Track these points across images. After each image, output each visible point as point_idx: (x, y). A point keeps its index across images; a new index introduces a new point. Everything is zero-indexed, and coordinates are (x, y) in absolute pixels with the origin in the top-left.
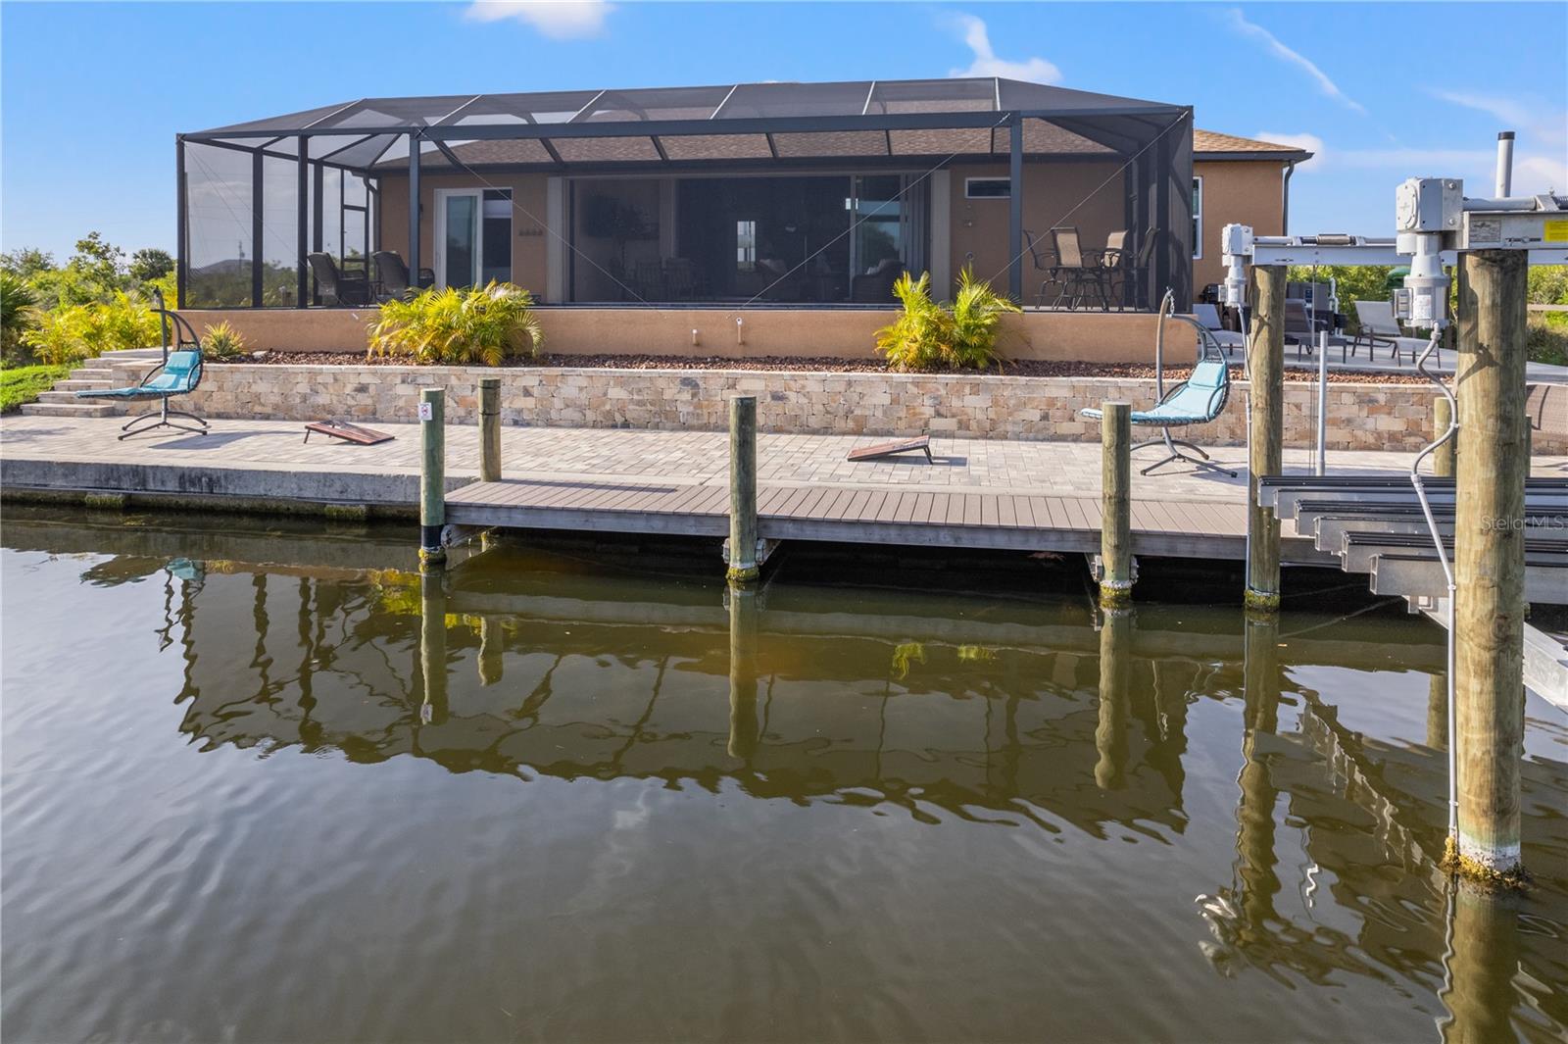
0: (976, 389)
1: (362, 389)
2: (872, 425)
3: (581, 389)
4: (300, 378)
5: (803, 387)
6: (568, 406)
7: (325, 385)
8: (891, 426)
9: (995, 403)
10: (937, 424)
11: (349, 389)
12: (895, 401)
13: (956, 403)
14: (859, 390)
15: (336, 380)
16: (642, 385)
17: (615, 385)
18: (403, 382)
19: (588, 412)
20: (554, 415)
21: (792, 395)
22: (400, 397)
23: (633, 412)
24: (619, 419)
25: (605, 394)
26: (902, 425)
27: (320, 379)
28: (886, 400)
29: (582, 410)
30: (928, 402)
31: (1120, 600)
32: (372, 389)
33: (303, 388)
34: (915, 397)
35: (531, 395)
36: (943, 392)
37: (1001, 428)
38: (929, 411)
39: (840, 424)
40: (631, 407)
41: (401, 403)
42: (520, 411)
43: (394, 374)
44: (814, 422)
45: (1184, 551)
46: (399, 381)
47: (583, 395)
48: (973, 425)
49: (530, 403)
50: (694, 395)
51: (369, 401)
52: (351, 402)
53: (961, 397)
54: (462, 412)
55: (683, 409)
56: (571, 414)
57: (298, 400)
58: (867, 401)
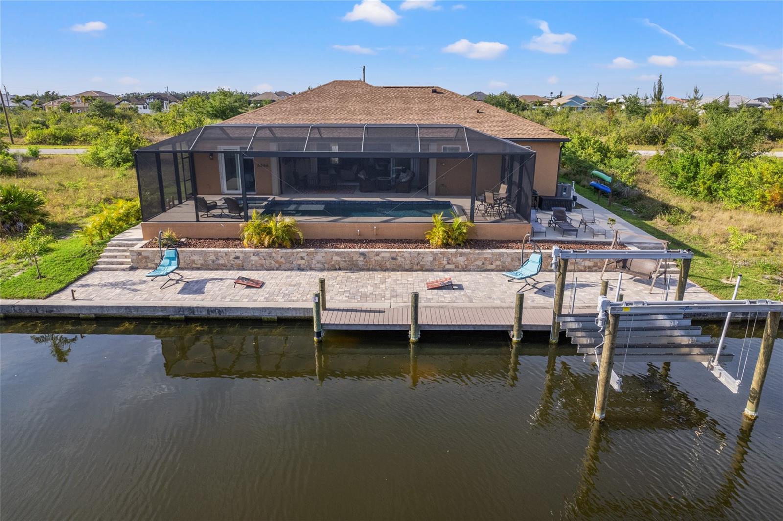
0: (461, 255)
1: (237, 258)
2: (426, 267)
3: (323, 257)
4: (211, 254)
5: (403, 255)
6: (318, 263)
7: (222, 257)
8: (433, 268)
9: (467, 259)
10: (448, 266)
11: (232, 258)
12: (434, 259)
13: (454, 260)
14: (422, 256)
15: (226, 255)
16: (345, 255)
17: (336, 255)
18: (254, 255)
19: (325, 265)
20: (313, 266)
21: (399, 258)
22: (252, 261)
23: (342, 264)
24: (337, 267)
25: (332, 259)
26: (436, 267)
27: (219, 255)
28: (431, 259)
29: (323, 263)
30: (445, 259)
31: (517, 343)
32: (241, 258)
33: (213, 258)
34: (441, 258)
35: (304, 259)
36: (450, 256)
37: (469, 267)
38: (445, 262)
39: (415, 267)
40: (342, 263)
41: (253, 263)
42: (300, 265)
43: (250, 252)
44: (407, 267)
45: (534, 329)
46: (252, 255)
47: (324, 259)
48: (460, 266)
49: (304, 262)
50: (364, 259)
51: (240, 262)
52: (232, 262)
53: (456, 258)
54: (277, 265)
55: (360, 263)
56: (320, 266)
57: (211, 262)
58: (424, 260)
